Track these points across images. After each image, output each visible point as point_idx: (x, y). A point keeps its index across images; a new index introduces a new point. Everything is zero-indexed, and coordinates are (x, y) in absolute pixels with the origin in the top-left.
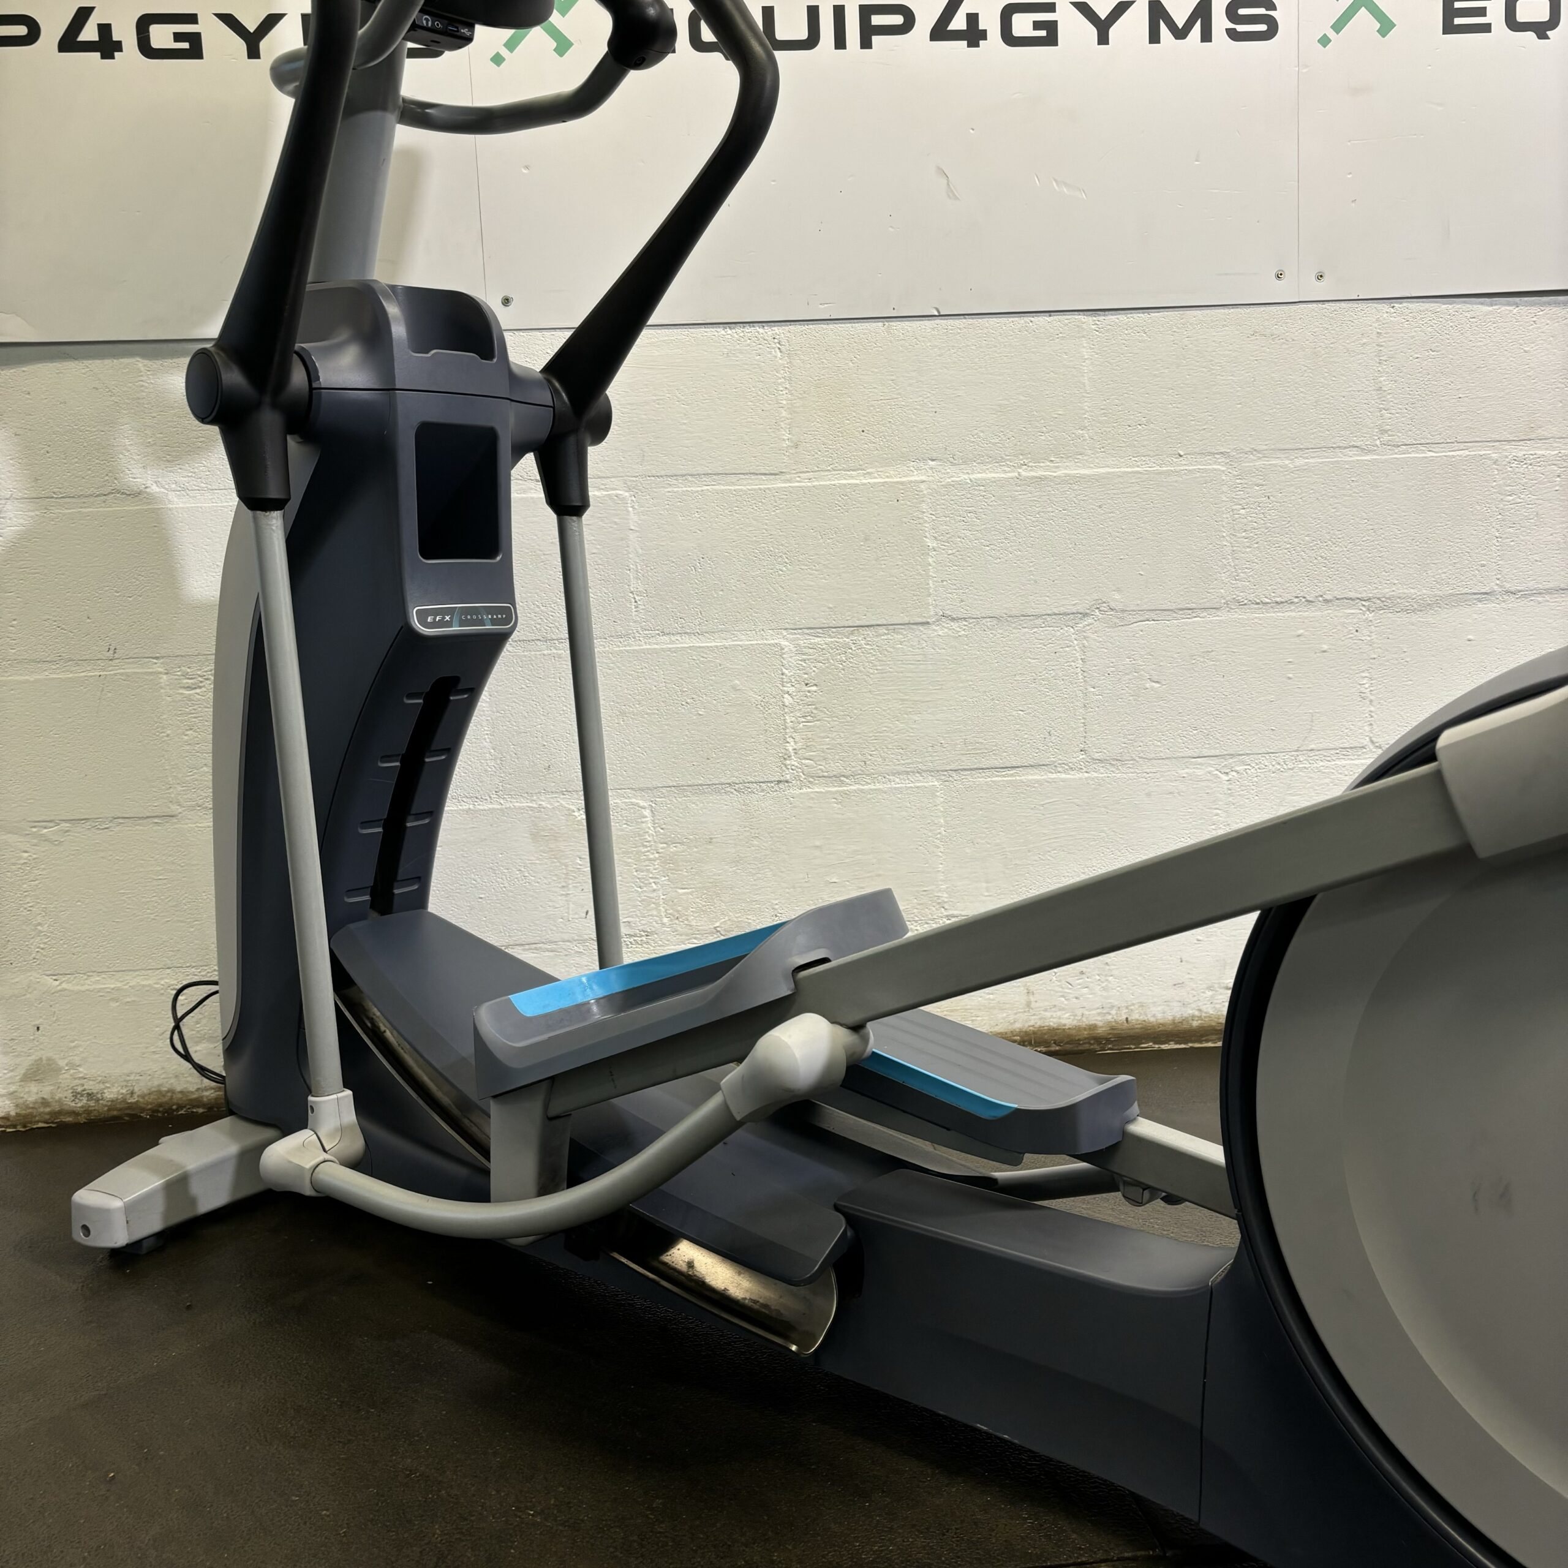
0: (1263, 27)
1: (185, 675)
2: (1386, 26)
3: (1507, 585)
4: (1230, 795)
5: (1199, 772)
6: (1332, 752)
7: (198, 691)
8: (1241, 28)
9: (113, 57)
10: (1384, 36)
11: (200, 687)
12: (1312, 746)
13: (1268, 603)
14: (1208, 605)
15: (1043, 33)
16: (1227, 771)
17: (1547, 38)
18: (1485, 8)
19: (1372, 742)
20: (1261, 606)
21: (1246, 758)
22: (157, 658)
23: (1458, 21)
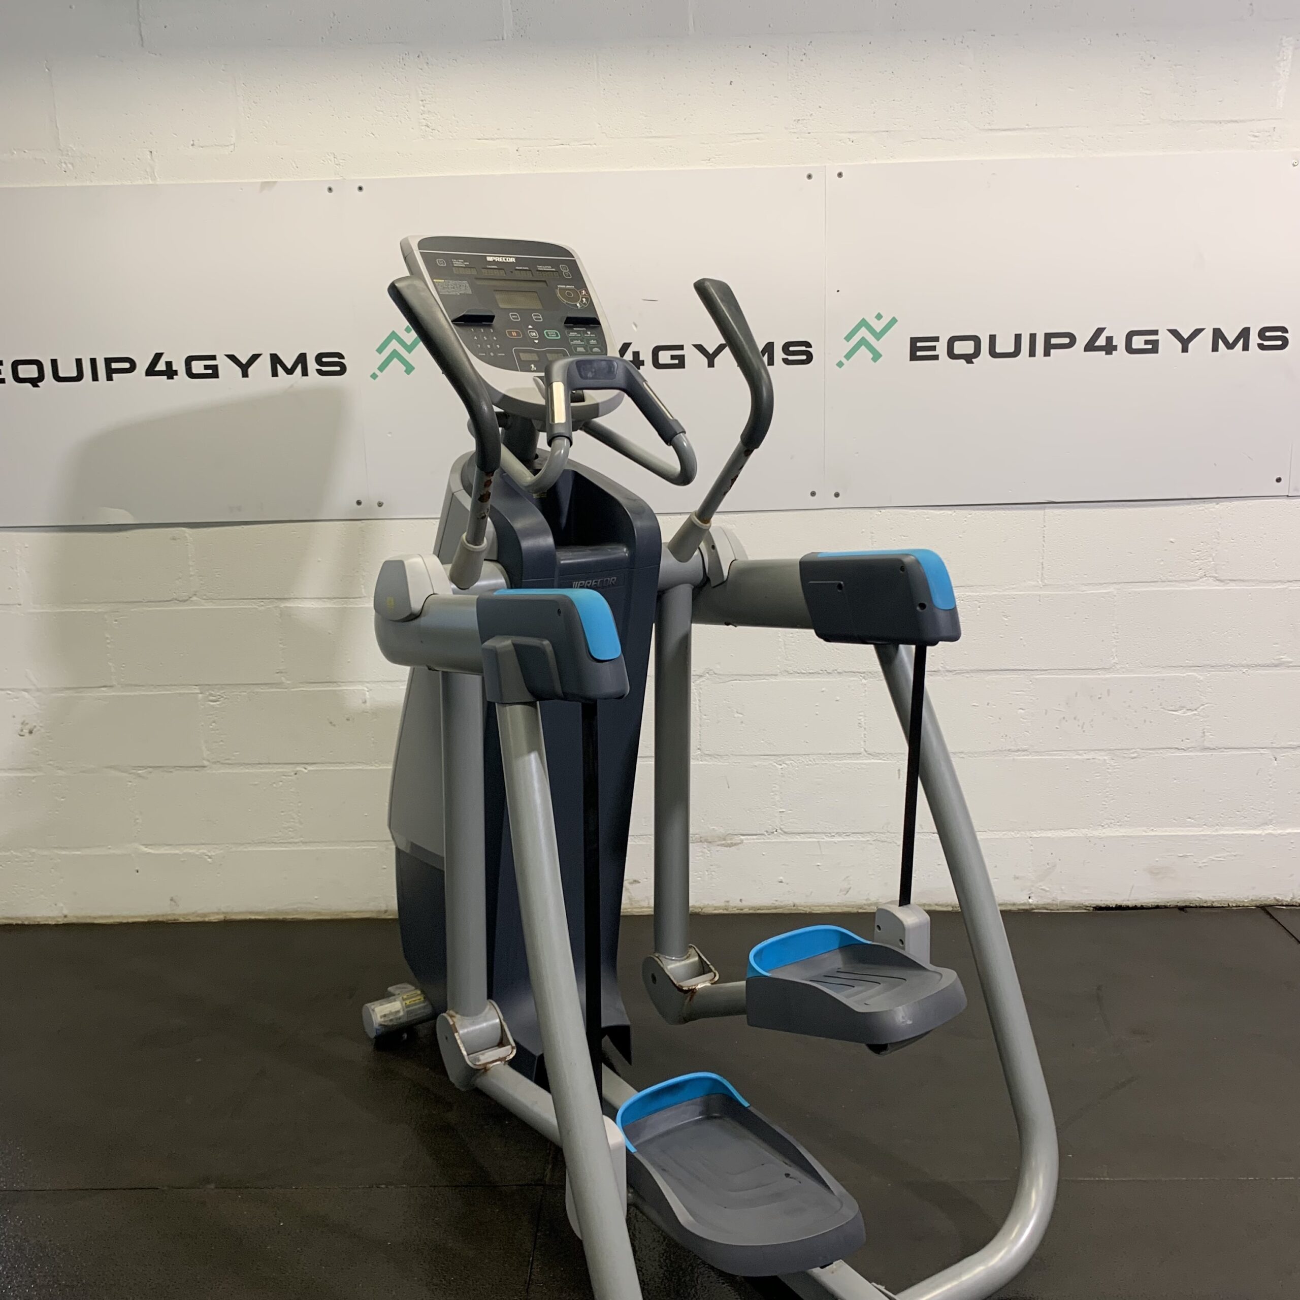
0: (804, 357)
1: (211, 695)
2: (876, 356)
3: (948, 668)
4: (783, 776)
5: (765, 764)
6: (842, 756)
7: (218, 703)
8: (791, 358)
9: (172, 378)
10: (875, 362)
11: (218, 701)
12: (830, 752)
13: (804, 673)
14: (770, 673)
15: (676, 362)
16: (781, 763)
17: (972, 363)
18: (935, 347)
19: (866, 751)
20: (801, 675)
21: (791, 757)
22: (196, 685)
23: (919, 353)
